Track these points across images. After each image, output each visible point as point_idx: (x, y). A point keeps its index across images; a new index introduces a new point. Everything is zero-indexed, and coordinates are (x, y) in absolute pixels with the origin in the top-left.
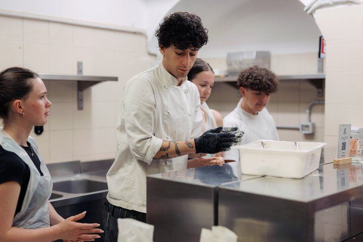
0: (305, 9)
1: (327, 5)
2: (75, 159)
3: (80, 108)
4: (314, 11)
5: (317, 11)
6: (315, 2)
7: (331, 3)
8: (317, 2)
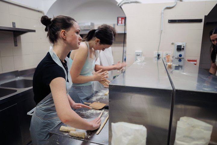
0: (118, 4)
1: (128, 3)
2: (16, 70)
3: (16, 45)
4: (122, 5)
5: (123, 5)
6: (123, 1)
7: (129, 2)
8: (124, 1)
